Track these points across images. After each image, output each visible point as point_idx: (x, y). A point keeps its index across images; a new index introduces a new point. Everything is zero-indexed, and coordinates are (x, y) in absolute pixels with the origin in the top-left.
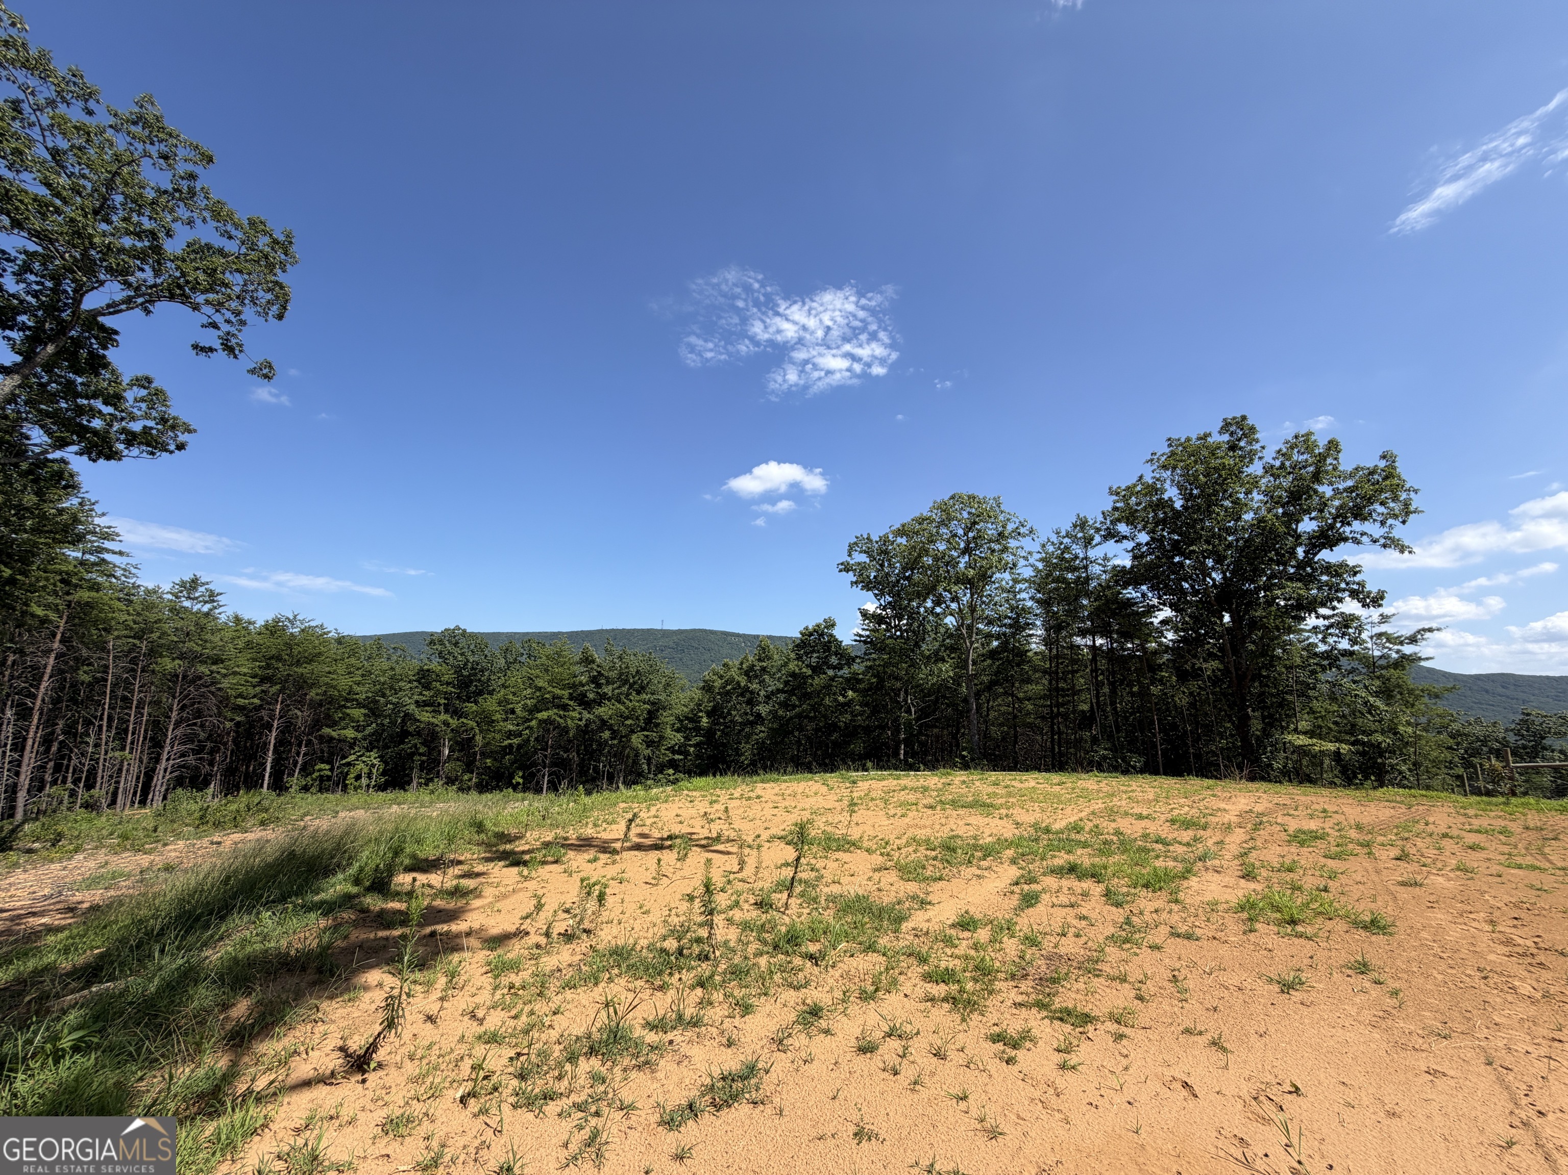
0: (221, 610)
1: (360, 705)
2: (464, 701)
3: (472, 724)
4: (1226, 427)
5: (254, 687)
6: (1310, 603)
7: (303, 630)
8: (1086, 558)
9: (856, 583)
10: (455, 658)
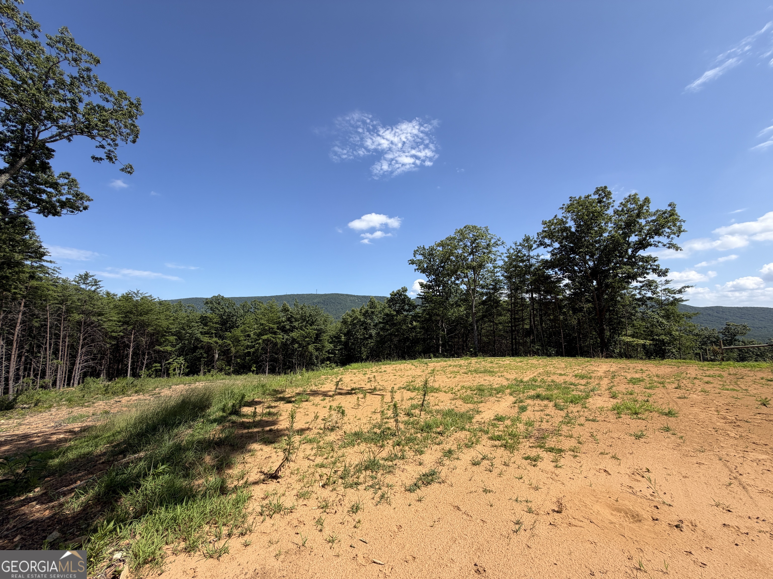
0: (101, 289)
1: (173, 335)
2: (224, 331)
3: (229, 342)
4: (597, 192)
5: (120, 327)
6: (634, 276)
7: (142, 299)
8: (529, 256)
9: (417, 269)
10: (219, 310)
